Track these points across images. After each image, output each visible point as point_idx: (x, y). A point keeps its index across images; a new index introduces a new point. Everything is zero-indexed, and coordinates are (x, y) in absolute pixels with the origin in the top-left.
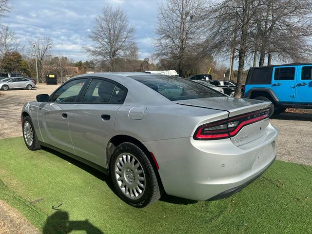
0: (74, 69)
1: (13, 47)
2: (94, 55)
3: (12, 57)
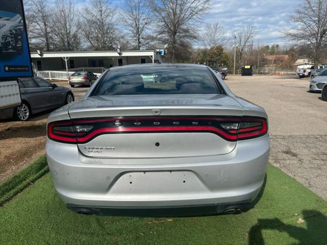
0: (284, 57)
1: (219, 41)
2: (294, 39)
3: (215, 51)
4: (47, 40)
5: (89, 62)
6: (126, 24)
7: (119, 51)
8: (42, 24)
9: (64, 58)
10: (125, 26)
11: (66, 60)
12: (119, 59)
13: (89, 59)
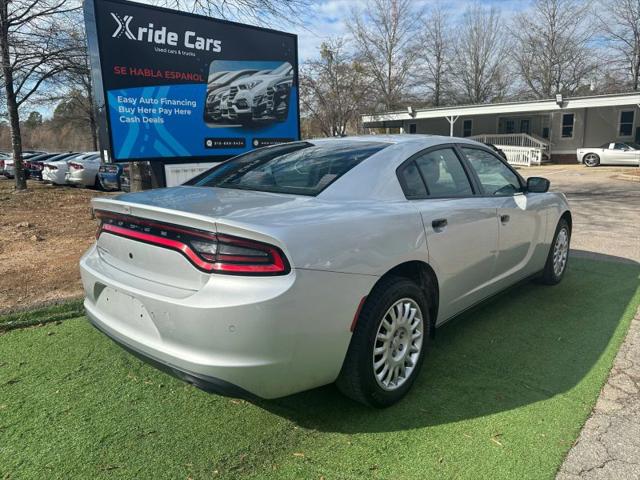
4: (438, 86)
5: (500, 125)
6: (608, 36)
7: (559, 98)
8: (433, 59)
9: (450, 118)
10: (607, 39)
11: (452, 122)
12: (565, 116)
13: (501, 119)
